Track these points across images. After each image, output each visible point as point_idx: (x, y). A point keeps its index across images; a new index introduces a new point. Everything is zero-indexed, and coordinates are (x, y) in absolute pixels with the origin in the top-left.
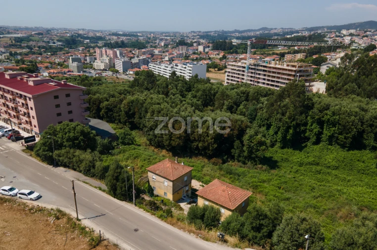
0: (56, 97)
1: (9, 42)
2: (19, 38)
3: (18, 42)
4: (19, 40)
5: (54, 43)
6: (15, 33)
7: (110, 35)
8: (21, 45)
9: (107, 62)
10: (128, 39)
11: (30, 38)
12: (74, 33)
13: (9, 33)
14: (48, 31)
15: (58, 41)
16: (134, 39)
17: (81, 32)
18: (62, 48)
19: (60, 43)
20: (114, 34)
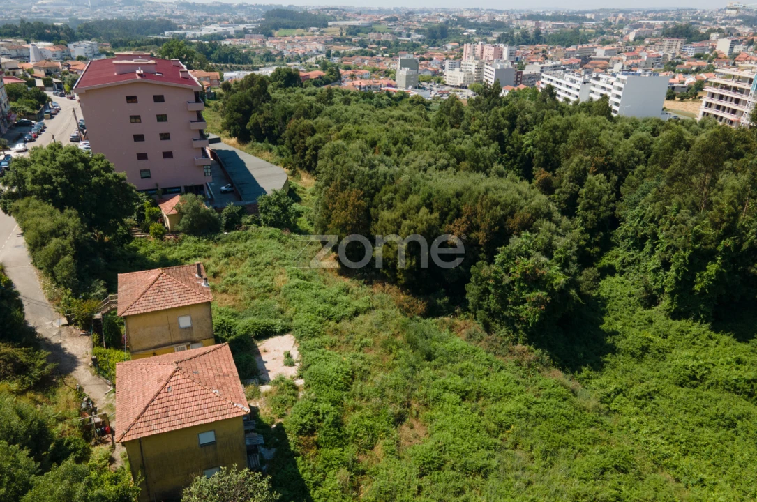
0: (131, 99)
1: (338, 35)
2: (355, 27)
3: (351, 34)
4: (355, 31)
5: (409, 36)
6: (354, 19)
7: (523, 18)
8: (351, 40)
9: (473, 70)
10: (558, 26)
11: (373, 26)
12: (453, 16)
13: (345, 18)
14: (409, 14)
15: (418, 31)
16: (570, 26)
17: (466, 14)
18: (418, 45)
19: (419, 36)
20: (531, 17)
